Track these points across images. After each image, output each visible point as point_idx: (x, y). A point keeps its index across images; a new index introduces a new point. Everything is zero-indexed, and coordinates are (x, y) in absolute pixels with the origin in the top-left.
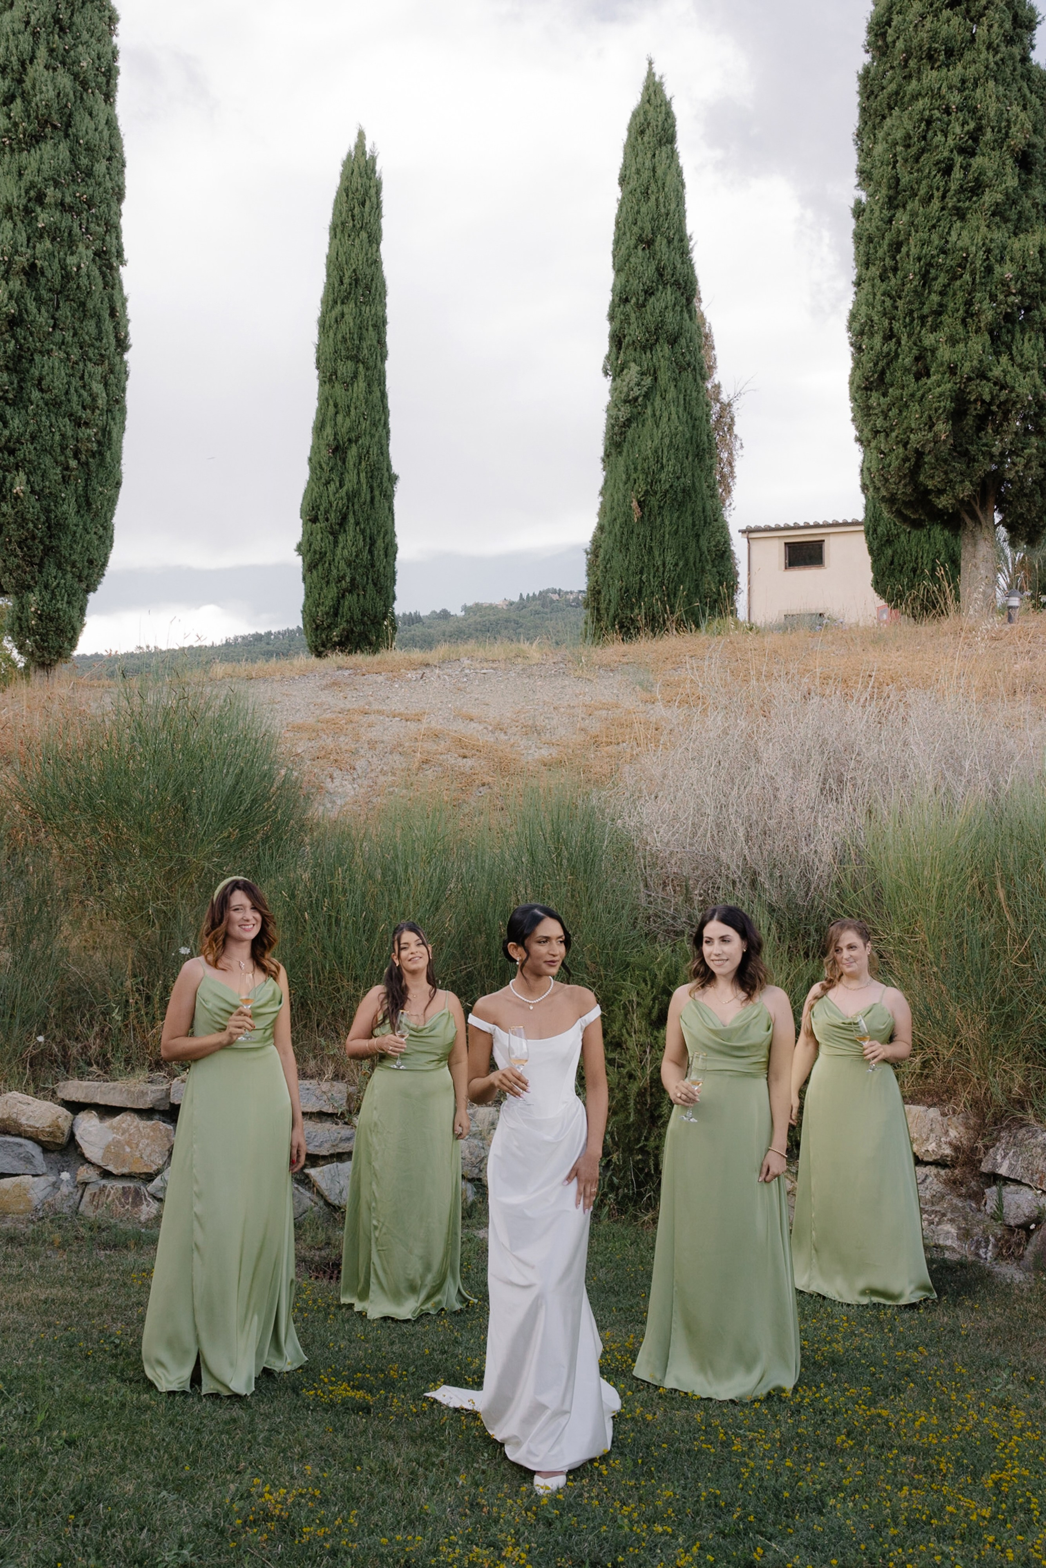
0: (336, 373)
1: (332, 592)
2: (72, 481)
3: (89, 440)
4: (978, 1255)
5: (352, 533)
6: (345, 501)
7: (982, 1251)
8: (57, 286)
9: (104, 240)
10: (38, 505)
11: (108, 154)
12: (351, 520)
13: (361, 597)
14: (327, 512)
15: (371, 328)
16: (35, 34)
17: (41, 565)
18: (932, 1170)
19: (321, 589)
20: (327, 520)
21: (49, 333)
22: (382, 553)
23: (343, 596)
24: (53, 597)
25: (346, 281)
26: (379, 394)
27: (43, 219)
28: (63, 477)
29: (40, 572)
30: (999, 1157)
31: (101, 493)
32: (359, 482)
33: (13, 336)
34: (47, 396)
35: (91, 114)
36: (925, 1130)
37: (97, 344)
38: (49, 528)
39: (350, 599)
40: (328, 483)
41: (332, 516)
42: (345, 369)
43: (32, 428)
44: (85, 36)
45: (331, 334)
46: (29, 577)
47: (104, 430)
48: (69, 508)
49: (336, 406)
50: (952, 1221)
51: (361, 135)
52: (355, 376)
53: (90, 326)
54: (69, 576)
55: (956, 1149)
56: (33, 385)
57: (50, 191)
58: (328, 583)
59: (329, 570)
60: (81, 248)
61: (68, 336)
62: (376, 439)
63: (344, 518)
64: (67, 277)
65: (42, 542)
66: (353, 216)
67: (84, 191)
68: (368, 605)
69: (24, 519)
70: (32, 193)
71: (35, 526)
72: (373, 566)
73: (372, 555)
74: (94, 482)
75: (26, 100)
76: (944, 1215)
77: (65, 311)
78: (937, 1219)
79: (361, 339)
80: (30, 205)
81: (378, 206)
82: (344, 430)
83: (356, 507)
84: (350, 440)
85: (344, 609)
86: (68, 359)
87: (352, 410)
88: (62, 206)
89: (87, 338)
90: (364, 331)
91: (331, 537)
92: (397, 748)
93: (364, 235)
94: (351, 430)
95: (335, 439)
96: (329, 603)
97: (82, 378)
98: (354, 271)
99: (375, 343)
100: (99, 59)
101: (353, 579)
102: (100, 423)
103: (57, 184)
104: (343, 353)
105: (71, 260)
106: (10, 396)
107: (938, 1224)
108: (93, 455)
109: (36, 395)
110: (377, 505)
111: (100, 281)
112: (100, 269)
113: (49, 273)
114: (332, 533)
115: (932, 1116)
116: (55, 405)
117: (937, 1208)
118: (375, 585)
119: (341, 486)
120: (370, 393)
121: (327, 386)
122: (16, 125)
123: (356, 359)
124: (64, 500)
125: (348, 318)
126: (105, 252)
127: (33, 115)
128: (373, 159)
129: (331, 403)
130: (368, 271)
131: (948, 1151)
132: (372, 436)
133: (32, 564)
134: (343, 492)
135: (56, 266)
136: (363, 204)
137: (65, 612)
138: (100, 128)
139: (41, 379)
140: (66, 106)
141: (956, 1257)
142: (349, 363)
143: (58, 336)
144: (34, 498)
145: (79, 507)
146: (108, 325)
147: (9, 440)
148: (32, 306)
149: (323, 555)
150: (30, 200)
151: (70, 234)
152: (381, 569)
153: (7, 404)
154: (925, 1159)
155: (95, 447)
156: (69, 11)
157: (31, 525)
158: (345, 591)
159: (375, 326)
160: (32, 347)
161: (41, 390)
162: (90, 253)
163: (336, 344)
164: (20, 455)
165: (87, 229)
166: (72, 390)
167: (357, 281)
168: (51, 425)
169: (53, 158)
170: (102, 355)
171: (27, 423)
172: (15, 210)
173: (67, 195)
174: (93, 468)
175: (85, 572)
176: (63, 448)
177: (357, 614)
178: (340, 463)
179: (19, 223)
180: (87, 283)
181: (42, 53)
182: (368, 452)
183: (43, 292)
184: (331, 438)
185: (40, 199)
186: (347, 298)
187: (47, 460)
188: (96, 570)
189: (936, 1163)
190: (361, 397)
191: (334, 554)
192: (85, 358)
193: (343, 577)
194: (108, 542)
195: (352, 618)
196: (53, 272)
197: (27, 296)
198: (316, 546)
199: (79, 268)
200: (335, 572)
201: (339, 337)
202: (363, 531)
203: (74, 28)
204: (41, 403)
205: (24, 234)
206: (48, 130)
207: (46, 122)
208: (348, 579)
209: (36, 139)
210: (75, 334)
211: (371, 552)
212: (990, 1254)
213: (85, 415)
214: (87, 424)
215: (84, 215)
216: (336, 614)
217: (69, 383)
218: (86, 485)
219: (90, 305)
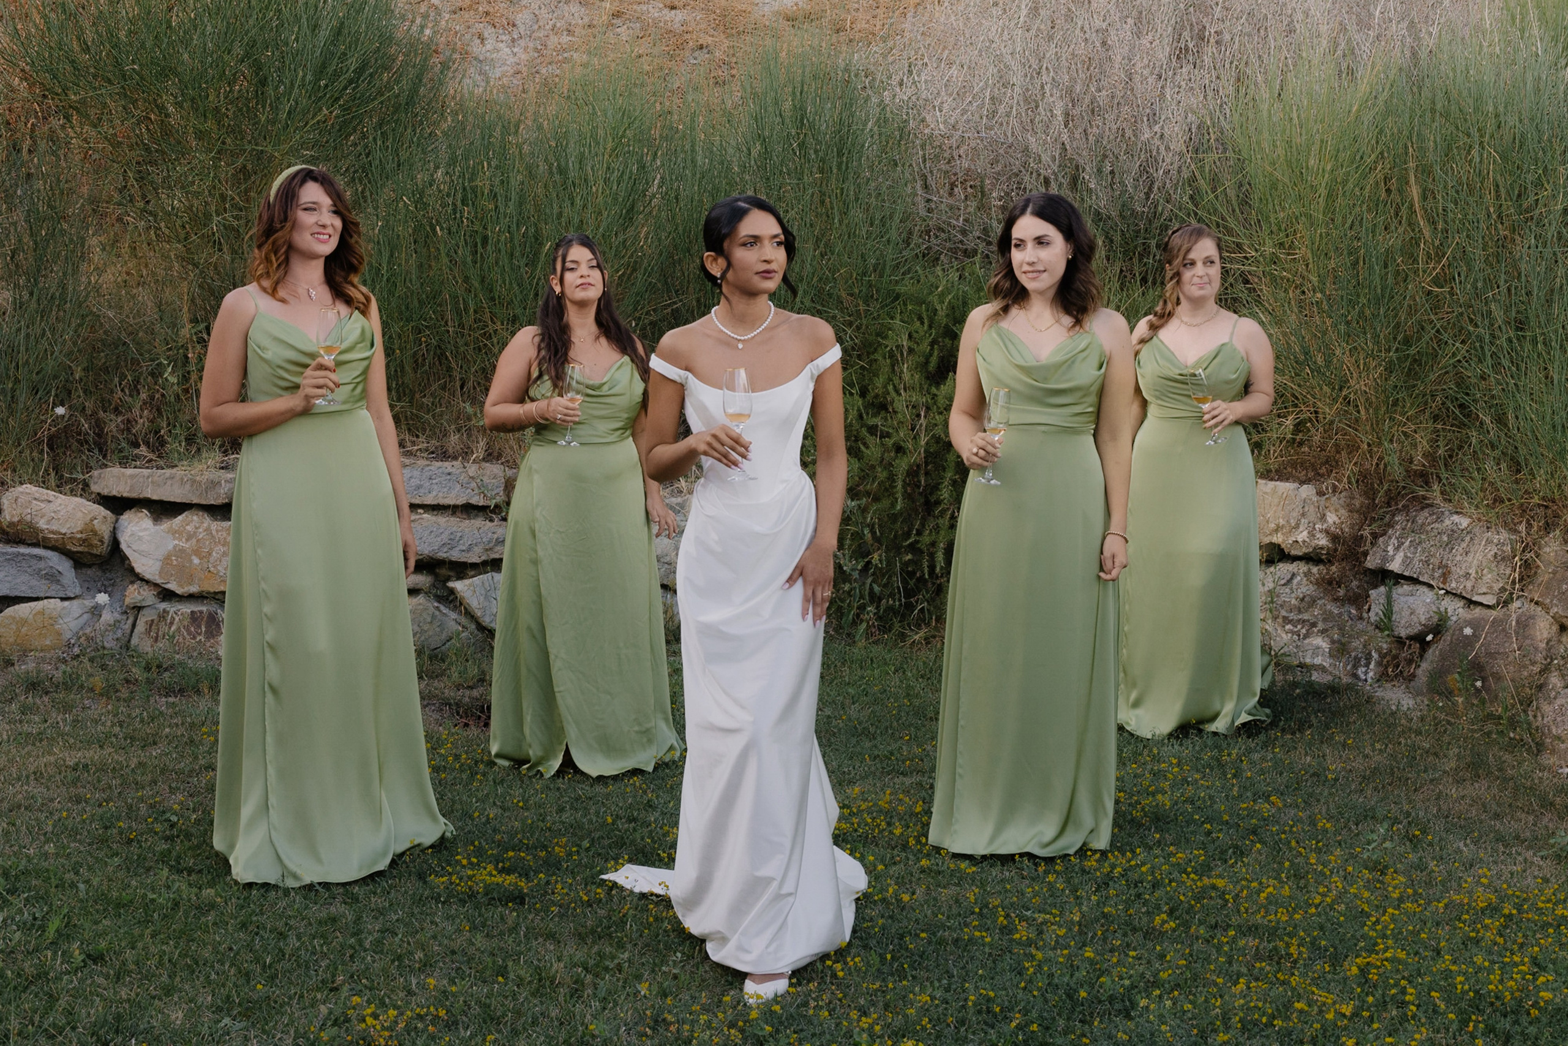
4: (1355, 676)
7: (1361, 671)
18: (1301, 567)
30: (1390, 548)
36: (1295, 514)
50: (1323, 632)
55: (1334, 538)
76: (1314, 625)
78: (1304, 631)
107: (1306, 636)
115: (1304, 496)
117: (1306, 616)
131: (1323, 541)
141: (1326, 679)
154: (1293, 553)
189: (1307, 558)
212: (1371, 674)
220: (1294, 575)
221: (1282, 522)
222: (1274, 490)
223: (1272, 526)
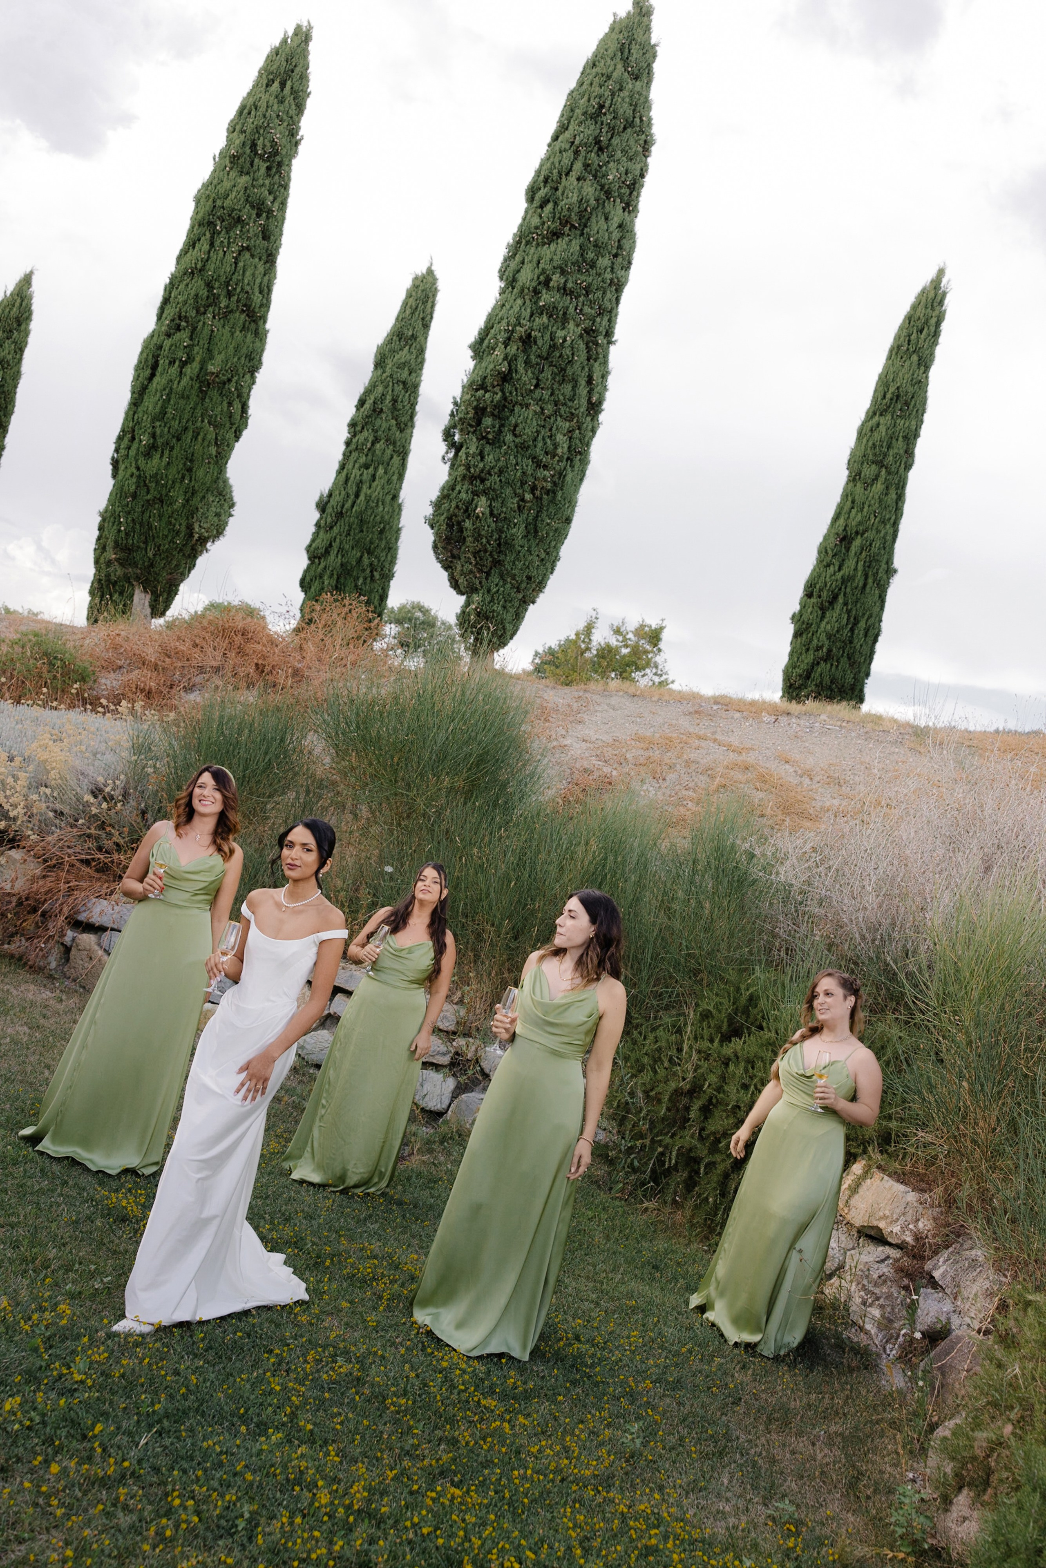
0: (860, 474)
1: (810, 658)
2: (526, 512)
3: (545, 480)
4: (883, 1349)
5: (838, 611)
6: (839, 583)
7: (889, 1346)
8: (545, 354)
9: (594, 321)
10: (493, 525)
11: (614, 251)
12: (841, 600)
13: (834, 668)
14: (821, 590)
15: (901, 439)
16: (577, 153)
17: (488, 574)
18: (895, 1253)
19: (801, 654)
20: (820, 597)
21: (531, 391)
22: (862, 632)
23: (818, 663)
24: (492, 600)
25: (889, 396)
26: (894, 496)
27: (546, 298)
28: (519, 507)
29: (487, 579)
30: (941, 1260)
31: (548, 524)
32: (856, 569)
33: (502, 391)
34: (517, 440)
35: (606, 219)
36: (898, 1211)
37: (570, 404)
38: (499, 545)
39: (823, 667)
40: (828, 565)
41: (824, 594)
42: (869, 471)
43: (501, 464)
44: (619, 154)
45: (865, 440)
46: (478, 582)
47: (560, 474)
48: (518, 532)
49: (853, 502)
50: (882, 1307)
51: (941, 272)
52: (876, 478)
53: (567, 388)
54: (508, 586)
55: (918, 1238)
56: (509, 430)
57: (555, 278)
58: (808, 650)
59: (811, 640)
60: (571, 325)
61: (546, 394)
62: (882, 534)
63: (835, 597)
64: (553, 347)
65: (491, 555)
66: (909, 341)
67: (584, 279)
68: (839, 675)
69: (479, 535)
70: (542, 278)
71: (488, 542)
72: (851, 642)
73: (853, 634)
74: (544, 514)
75: (556, 204)
76: (878, 1299)
77: (547, 374)
78: (870, 1301)
79: (889, 447)
80: (539, 287)
81: (936, 334)
82: (854, 524)
83: (848, 590)
84: (857, 533)
85: (816, 675)
86: (543, 413)
87: (866, 507)
88: (564, 290)
89: (561, 398)
90: (894, 441)
91: (820, 612)
92: (709, 772)
93: (915, 358)
94: (860, 523)
95: (845, 530)
96: (804, 666)
97: (551, 430)
98: (898, 388)
99: (902, 452)
100: (626, 174)
101: (830, 651)
102: (558, 468)
103: (563, 272)
104: (871, 457)
105: (560, 334)
106: (490, 436)
107: (871, 1305)
108: (548, 492)
109: (509, 438)
110: (868, 590)
111: (583, 355)
112: (587, 344)
113: (540, 342)
114: (821, 609)
116: (523, 447)
117: (877, 1291)
118: (849, 658)
119: (839, 570)
120: (887, 494)
121: (851, 484)
122: (543, 223)
123: (880, 464)
124: (515, 525)
125: (882, 429)
126: (594, 331)
127: (557, 215)
128: (944, 294)
129: (850, 499)
130: (911, 389)
131: (909, 1239)
132: (878, 531)
133: (481, 571)
134: (839, 576)
135: (547, 337)
136: (921, 332)
137: (498, 614)
138: (611, 229)
139: (516, 426)
140: (586, 210)
141: (863, 1339)
142: (874, 466)
143: (537, 394)
144: (490, 520)
145: (528, 532)
146: (583, 391)
147: (482, 471)
148: (521, 367)
149: (809, 625)
150: (540, 283)
151: (565, 314)
152: (858, 647)
153: (488, 443)
154: (890, 1240)
155: (549, 486)
156: (609, 135)
157: (484, 540)
158: (821, 659)
159: (905, 438)
160: (514, 399)
161: (515, 435)
162: (579, 330)
163: (866, 449)
164: (488, 484)
165: (581, 310)
166: (540, 438)
167: (898, 397)
168: (517, 464)
169: (564, 251)
170: (572, 414)
171: (499, 460)
172: (526, 291)
173: (570, 281)
174: (545, 503)
175: (523, 586)
176: (523, 483)
177: (827, 680)
178: (843, 550)
179: (528, 302)
180: (570, 354)
181: (578, 166)
182: (871, 545)
183: (533, 357)
184: (841, 528)
185: (547, 282)
186: (886, 411)
187: (508, 491)
188: (534, 586)
189: (899, 1247)
190: (877, 497)
191: (819, 627)
192: (556, 412)
193: (822, 647)
194: (549, 565)
195: (821, 683)
196: (543, 343)
197: (520, 359)
198: (805, 617)
199: (565, 340)
200: (815, 642)
201: (870, 444)
202: (849, 612)
203: (610, 149)
204: (512, 445)
205: (529, 310)
206: (567, 229)
207: (567, 222)
208: (825, 649)
209: (556, 235)
210: (552, 394)
211: (852, 630)
212: (894, 1352)
213: (545, 459)
214: (545, 467)
215: (581, 299)
216: (808, 677)
217: (538, 432)
218: (537, 516)
219: (569, 371)
220: (888, 1257)
221: (887, 1213)
222: (891, 1188)
223: (881, 1214)
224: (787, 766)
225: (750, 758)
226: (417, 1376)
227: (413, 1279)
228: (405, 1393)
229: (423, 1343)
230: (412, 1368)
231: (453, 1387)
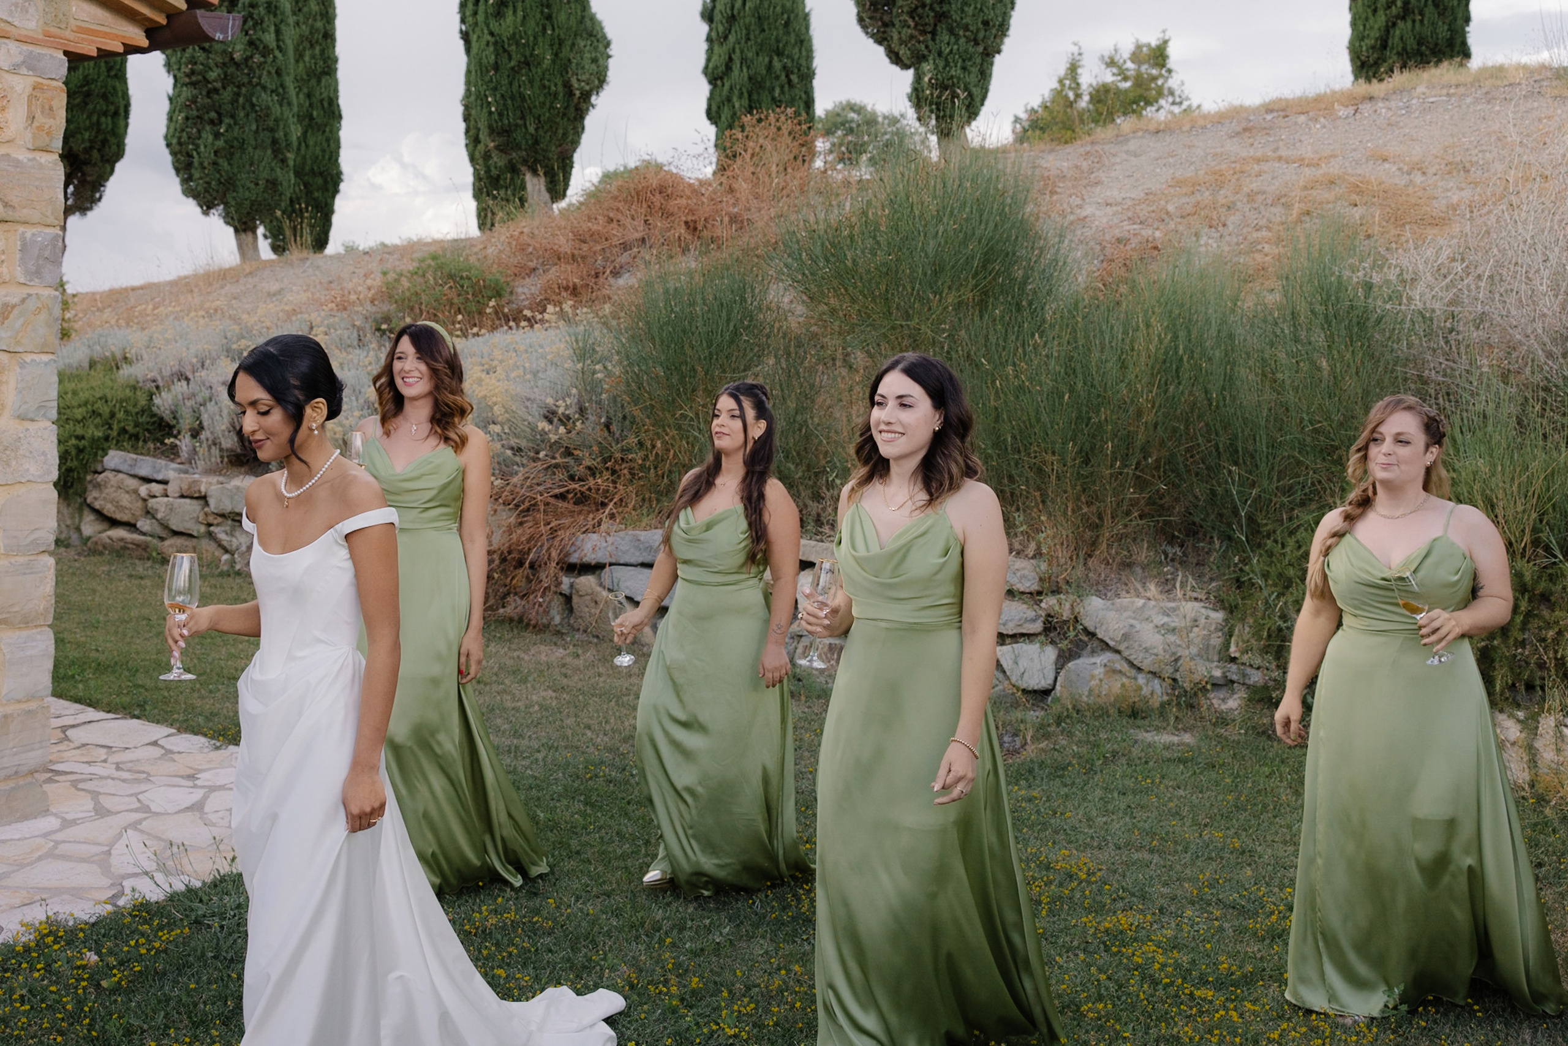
1: (1381, 19)
13: (1418, 24)
17: (934, 33)
19: (1367, 19)
23: (1394, 25)
24: (947, 64)
29: (933, 40)
39: (1403, 27)
46: (923, 47)
54: (962, 40)
58: (1375, 11)
68: (1427, 31)
85: (1395, 40)
96: (1375, 34)
133: (924, 32)
137: (959, 79)
158: (1398, 17)
175: (981, 35)
177: (1412, 44)
188: (994, 31)
195: (1404, 49)
216: (1384, 46)
224: (1387, 165)
225: (1333, 168)
226: (1109, 978)
227: (1071, 877)
228: (1100, 998)
229: (1104, 943)
230: (1100, 970)
231: (1155, 983)
